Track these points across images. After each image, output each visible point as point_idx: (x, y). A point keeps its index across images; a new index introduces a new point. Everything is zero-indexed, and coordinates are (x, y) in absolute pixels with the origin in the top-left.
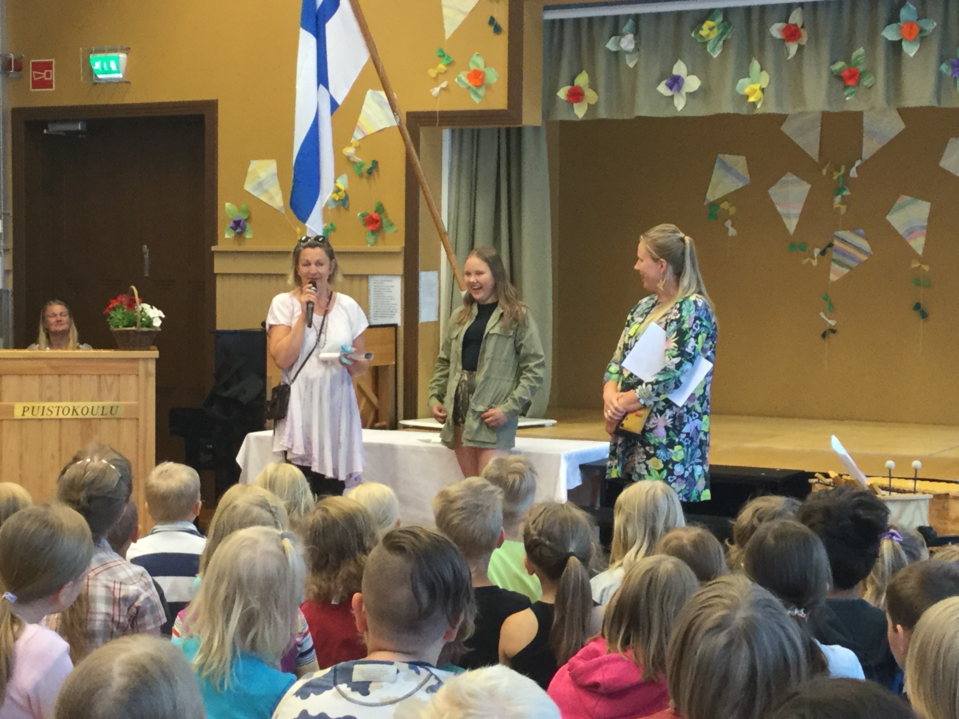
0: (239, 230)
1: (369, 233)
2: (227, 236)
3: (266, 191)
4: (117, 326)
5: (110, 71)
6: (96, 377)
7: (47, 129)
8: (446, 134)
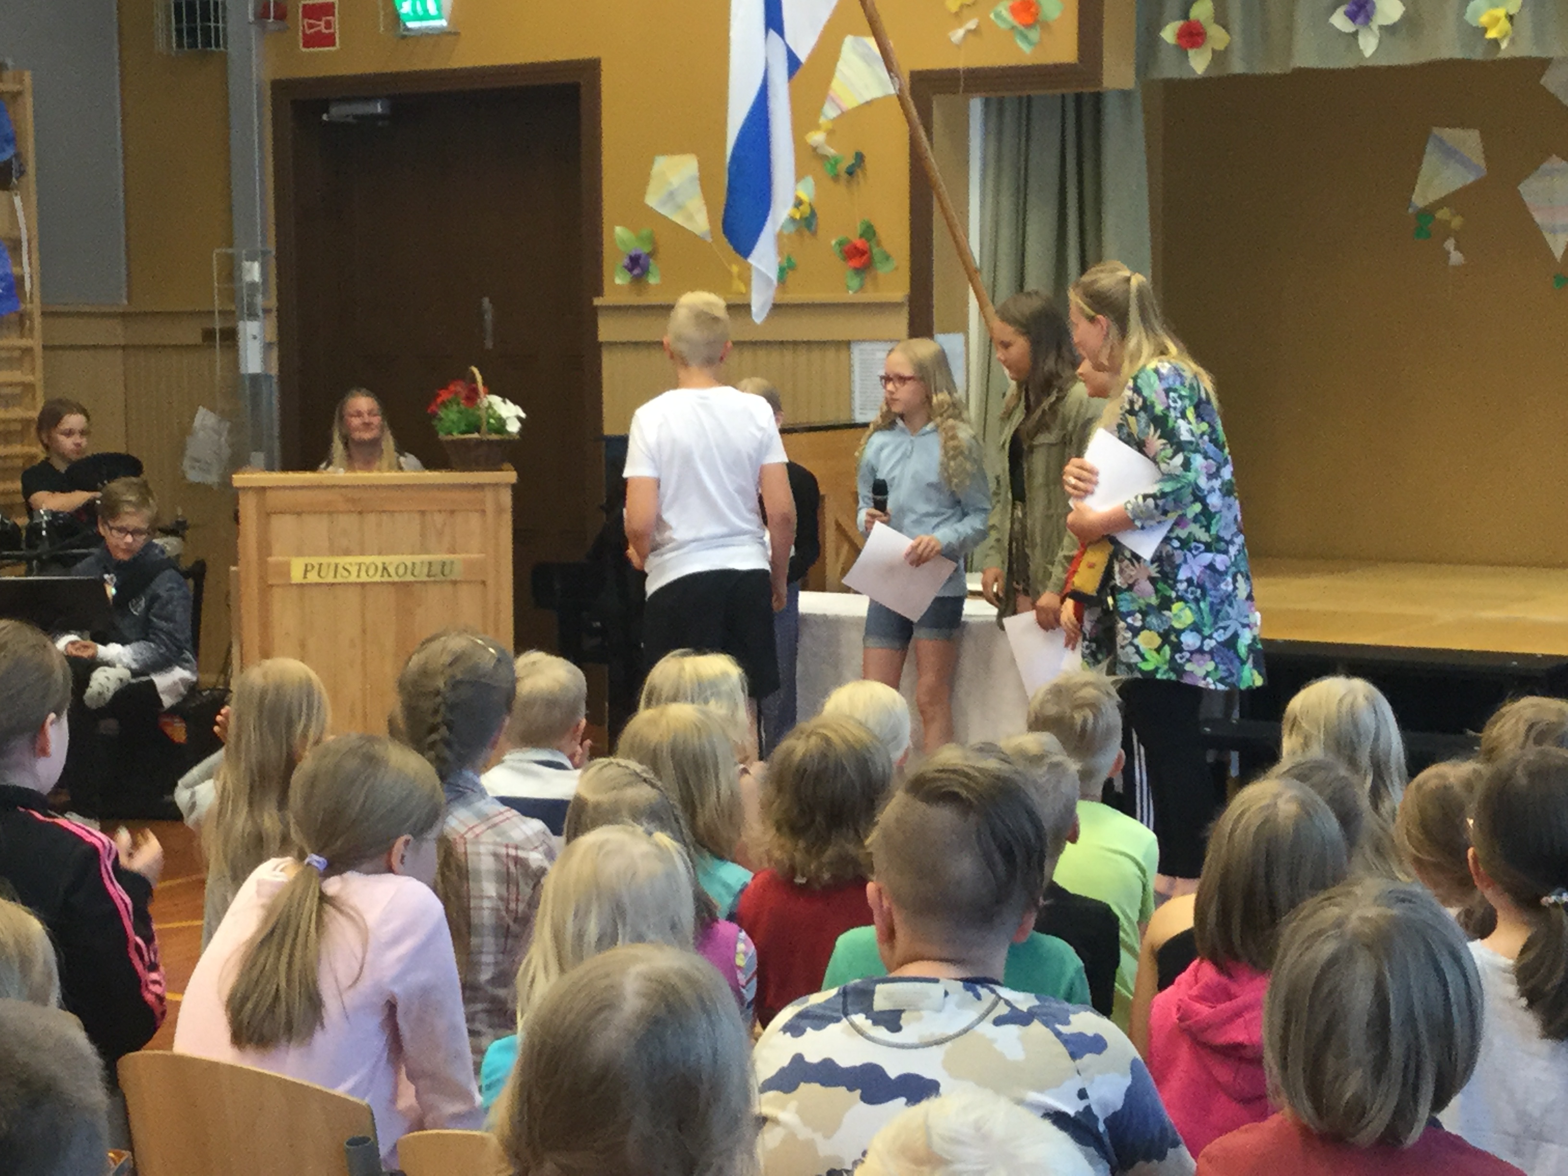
0: (636, 272)
1: (849, 273)
2: (618, 281)
3: (680, 207)
4: (450, 433)
5: (427, 16)
6: (417, 516)
7: (327, 111)
8: (976, 105)
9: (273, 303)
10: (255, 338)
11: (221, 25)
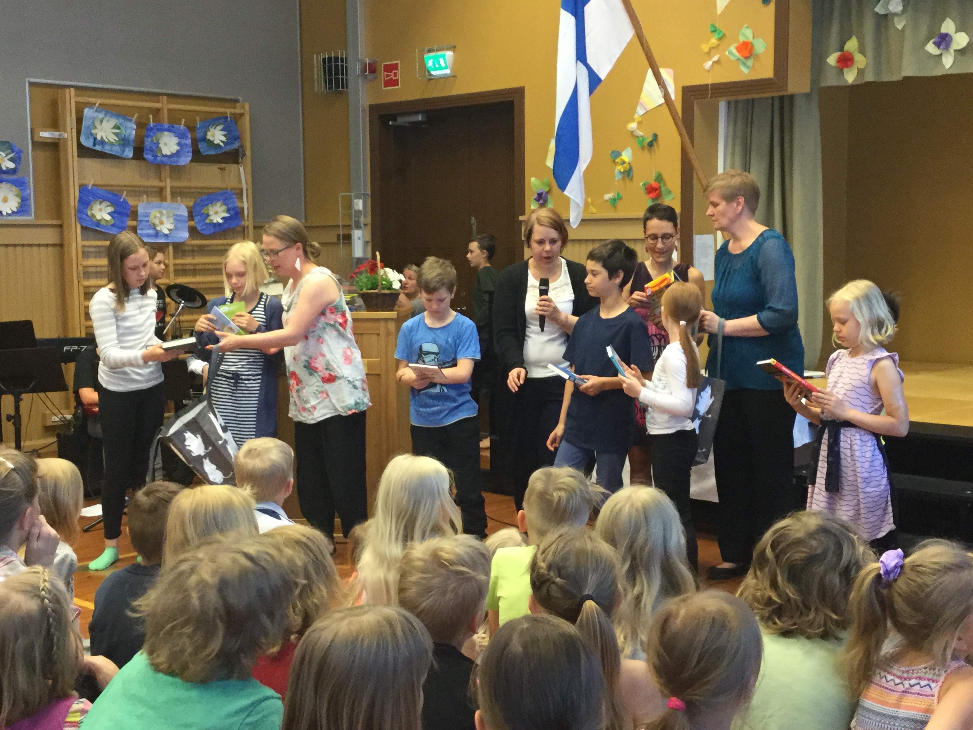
0: (541, 202)
5: (440, 68)
8: (722, 106)
9: (369, 220)
10: (359, 238)
11: (345, 77)
